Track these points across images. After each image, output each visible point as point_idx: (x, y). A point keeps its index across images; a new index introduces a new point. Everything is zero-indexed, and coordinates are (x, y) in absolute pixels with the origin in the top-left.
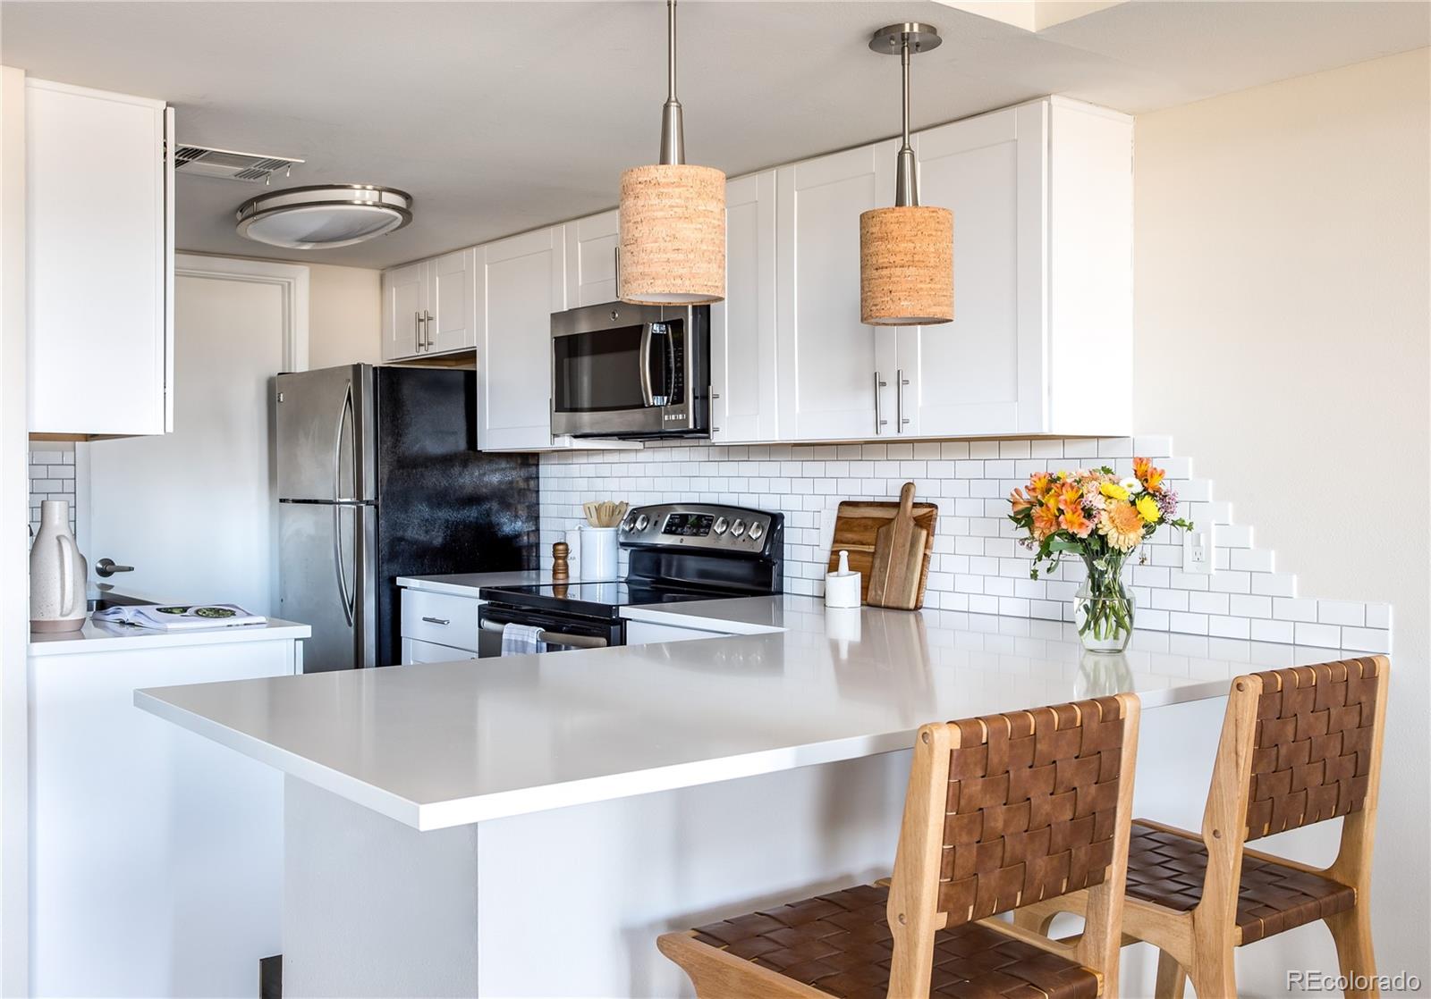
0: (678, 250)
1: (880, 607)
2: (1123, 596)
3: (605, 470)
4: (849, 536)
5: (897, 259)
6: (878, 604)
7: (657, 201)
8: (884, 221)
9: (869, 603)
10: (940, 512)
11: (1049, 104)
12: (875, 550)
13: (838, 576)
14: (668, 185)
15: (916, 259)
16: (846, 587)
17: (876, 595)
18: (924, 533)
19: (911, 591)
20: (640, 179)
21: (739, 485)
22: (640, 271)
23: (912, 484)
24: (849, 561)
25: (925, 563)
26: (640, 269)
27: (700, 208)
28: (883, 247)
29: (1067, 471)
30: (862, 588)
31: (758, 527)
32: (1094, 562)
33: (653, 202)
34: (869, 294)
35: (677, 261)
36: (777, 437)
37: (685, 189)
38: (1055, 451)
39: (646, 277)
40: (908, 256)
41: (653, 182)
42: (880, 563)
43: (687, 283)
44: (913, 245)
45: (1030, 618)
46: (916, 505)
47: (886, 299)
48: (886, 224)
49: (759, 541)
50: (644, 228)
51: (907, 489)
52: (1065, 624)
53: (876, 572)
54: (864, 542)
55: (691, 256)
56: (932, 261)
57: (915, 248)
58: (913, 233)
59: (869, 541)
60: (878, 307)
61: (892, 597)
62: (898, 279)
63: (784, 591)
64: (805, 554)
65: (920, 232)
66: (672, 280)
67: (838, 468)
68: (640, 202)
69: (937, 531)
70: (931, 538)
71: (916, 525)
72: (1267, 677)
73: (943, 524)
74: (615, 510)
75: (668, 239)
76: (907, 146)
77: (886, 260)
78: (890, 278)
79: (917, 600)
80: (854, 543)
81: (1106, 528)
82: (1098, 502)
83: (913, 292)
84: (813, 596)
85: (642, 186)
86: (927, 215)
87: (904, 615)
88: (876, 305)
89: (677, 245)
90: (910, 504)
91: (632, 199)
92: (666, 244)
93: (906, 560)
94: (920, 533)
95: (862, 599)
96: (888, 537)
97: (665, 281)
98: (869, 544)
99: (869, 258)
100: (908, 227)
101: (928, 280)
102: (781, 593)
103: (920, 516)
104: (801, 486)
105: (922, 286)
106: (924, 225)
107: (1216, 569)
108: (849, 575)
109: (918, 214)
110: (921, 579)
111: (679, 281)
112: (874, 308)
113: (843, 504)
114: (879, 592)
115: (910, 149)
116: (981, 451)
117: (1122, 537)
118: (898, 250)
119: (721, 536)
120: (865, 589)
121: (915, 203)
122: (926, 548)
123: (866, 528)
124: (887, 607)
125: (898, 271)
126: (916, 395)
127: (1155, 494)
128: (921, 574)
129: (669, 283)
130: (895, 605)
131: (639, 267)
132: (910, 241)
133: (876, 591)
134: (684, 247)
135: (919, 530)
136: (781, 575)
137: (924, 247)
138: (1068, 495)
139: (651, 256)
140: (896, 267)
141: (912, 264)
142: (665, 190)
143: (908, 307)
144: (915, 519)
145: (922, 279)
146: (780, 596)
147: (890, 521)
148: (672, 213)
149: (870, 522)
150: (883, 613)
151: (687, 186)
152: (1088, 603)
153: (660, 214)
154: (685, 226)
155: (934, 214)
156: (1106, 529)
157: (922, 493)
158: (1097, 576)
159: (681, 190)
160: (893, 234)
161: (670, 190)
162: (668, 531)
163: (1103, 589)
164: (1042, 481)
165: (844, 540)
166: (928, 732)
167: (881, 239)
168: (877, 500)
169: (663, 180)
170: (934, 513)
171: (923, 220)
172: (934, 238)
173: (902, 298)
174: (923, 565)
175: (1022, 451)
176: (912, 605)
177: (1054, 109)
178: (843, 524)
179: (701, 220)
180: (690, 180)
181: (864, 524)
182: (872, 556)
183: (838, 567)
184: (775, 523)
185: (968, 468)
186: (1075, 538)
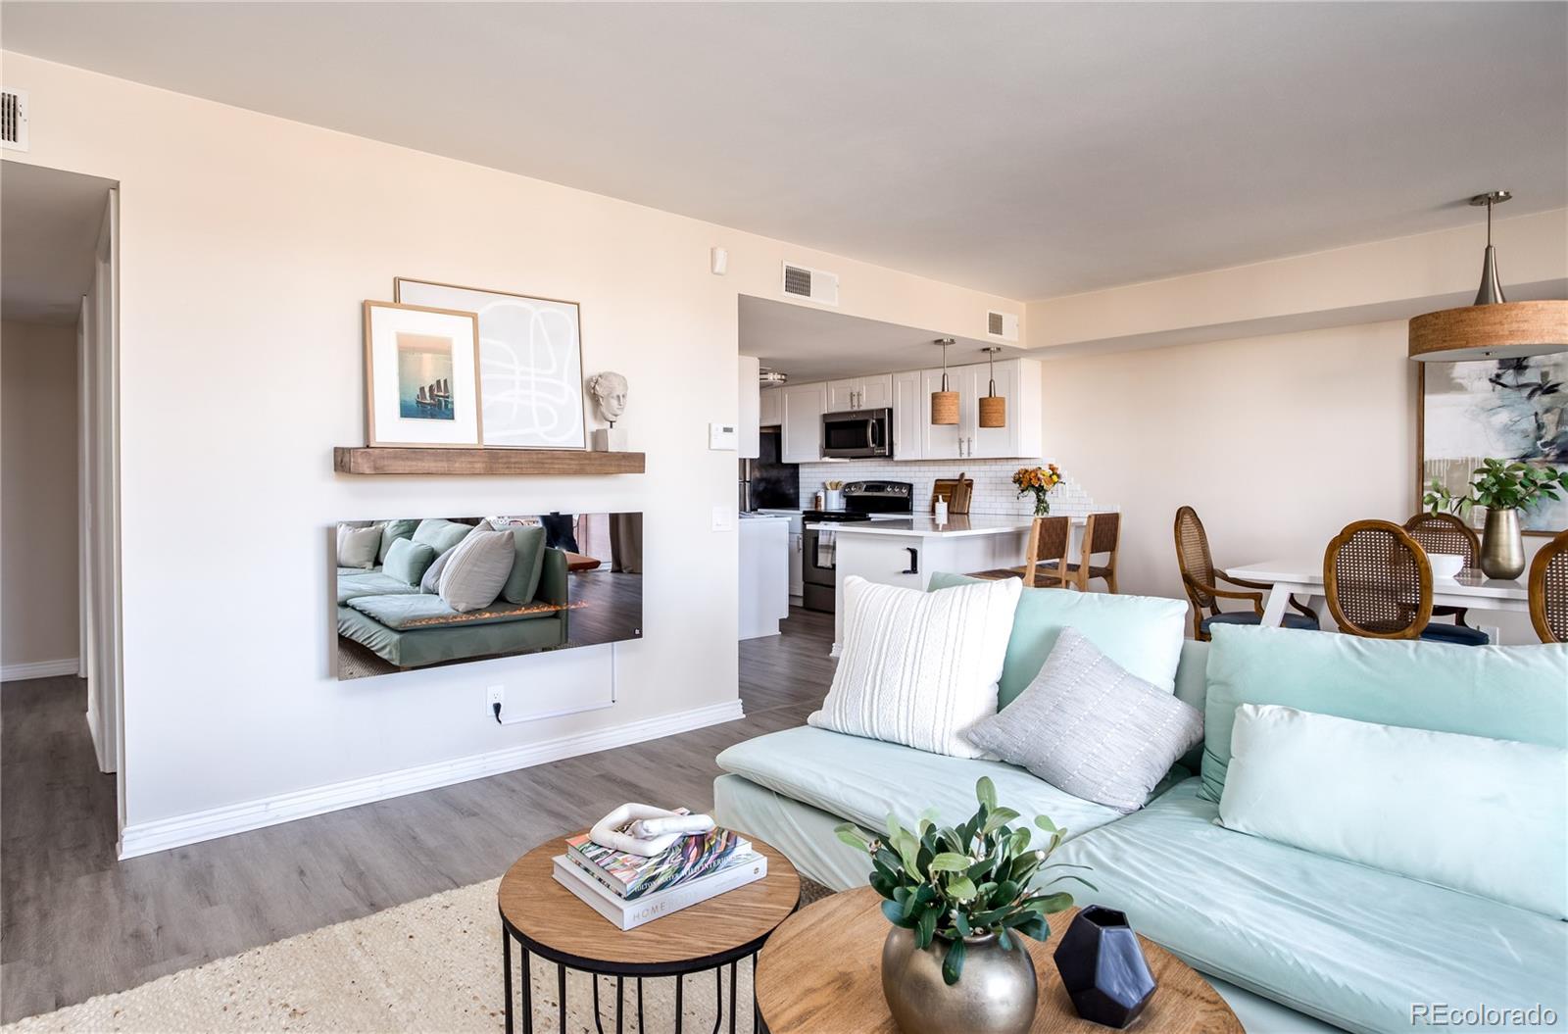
2: (1045, 502)
3: (829, 470)
4: (940, 490)
6: (953, 512)
8: (989, 400)
9: (950, 512)
12: (951, 494)
13: (939, 504)
16: (942, 507)
18: (970, 489)
19: (965, 507)
21: (894, 474)
23: (964, 473)
24: (942, 498)
25: (970, 499)
28: (989, 408)
29: (1030, 468)
30: (948, 507)
31: (905, 489)
32: (1039, 493)
34: (984, 419)
36: (913, 458)
38: (1027, 461)
42: (954, 499)
46: (966, 480)
47: (990, 420)
48: (990, 402)
49: (905, 493)
51: (962, 475)
53: (952, 502)
54: (946, 492)
57: (998, 409)
61: (958, 509)
62: (994, 415)
64: (921, 496)
65: (999, 405)
67: (936, 468)
69: (974, 488)
70: (972, 490)
72: (1096, 515)
73: (975, 486)
74: (837, 484)
78: (991, 415)
79: (967, 510)
80: (942, 492)
81: (1043, 484)
82: (1041, 476)
83: (997, 420)
84: (925, 511)
87: (963, 516)
88: (987, 422)
90: (964, 480)
93: (963, 497)
95: (948, 511)
96: (956, 491)
98: (948, 493)
99: (984, 409)
100: (996, 403)
102: (913, 510)
103: (967, 483)
104: (921, 474)
106: (1000, 403)
108: (943, 503)
109: (999, 399)
110: (968, 503)
113: (937, 480)
114: (954, 508)
116: (999, 463)
117: (1047, 486)
118: (993, 409)
119: (889, 492)
122: (970, 494)
123: (947, 488)
124: (957, 513)
126: (975, 446)
127: (1056, 474)
130: (960, 512)
132: (997, 407)
133: (952, 508)
135: (968, 488)
136: (913, 503)
138: (1033, 474)
140: (993, 412)
144: (966, 485)
147: (956, 486)
149: (948, 486)
152: (1037, 502)
157: (967, 477)
158: (1039, 497)
160: (992, 405)
162: (866, 490)
164: (1023, 470)
165: (938, 491)
167: (989, 406)
168: (950, 478)
170: (973, 482)
171: (1000, 401)
175: (1017, 462)
176: (966, 512)
178: (938, 486)
181: (946, 486)
182: (951, 497)
183: (938, 500)
184: (910, 487)
185: (994, 468)
186: (1033, 486)
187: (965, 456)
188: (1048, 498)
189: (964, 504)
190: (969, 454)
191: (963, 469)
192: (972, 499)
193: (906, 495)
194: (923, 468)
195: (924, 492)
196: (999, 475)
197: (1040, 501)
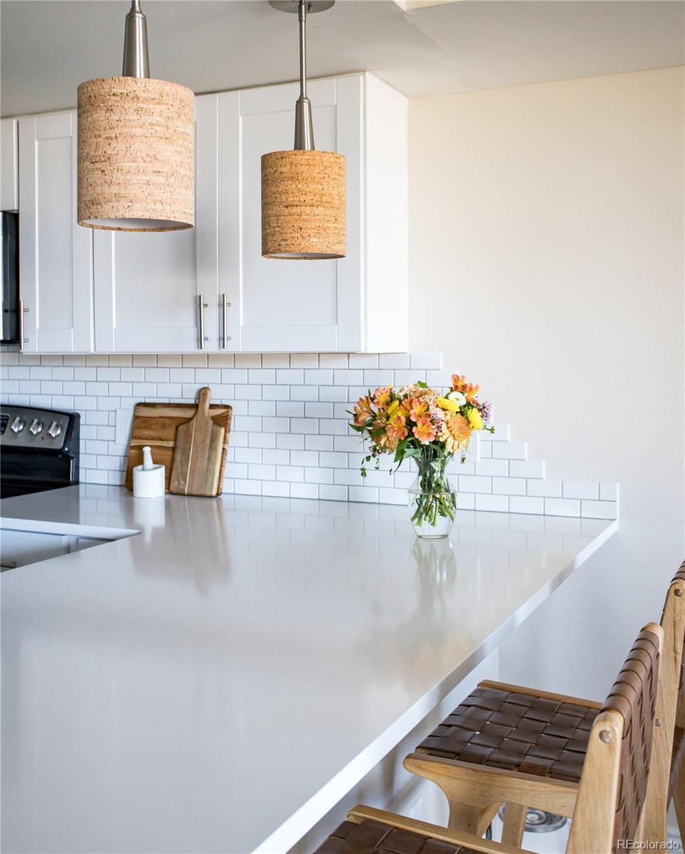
0: (159, 172)
1: (183, 494)
2: (447, 490)
4: (147, 433)
5: (308, 198)
6: (182, 492)
7: (136, 117)
8: (294, 162)
9: (170, 490)
10: (234, 412)
11: (364, 79)
12: (175, 444)
13: (143, 470)
14: (147, 100)
15: (324, 200)
16: (151, 481)
17: (178, 485)
18: (223, 430)
19: (213, 482)
20: (114, 91)
22: (114, 192)
23: (208, 388)
24: (152, 454)
25: (224, 456)
26: (114, 189)
27: (179, 129)
28: (294, 186)
29: (405, 387)
30: (166, 478)
31: (57, 426)
32: (432, 464)
33: (131, 118)
34: (277, 229)
35: (159, 184)
37: (166, 107)
39: (122, 200)
40: (318, 196)
41: (131, 95)
42: (182, 457)
43: (168, 208)
44: (321, 186)
45: (319, 499)
46: (212, 406)
47: (297, 235)
48: (296, 166)
49: (58, 439)
50: (120, 146)
51: (203, 393)
52: (350, 504)
53: (177, 465)
54: (163, 438)
55: (172, 180)
56: (336, 203)
57: (323, 189)
58: (322, 176)
59: (168, 437)
60: (288, 242)
61: (195, 486)
62: (308, 217)
63: (80, 480)
64: (100, 447)
65: (326, 176)
66: (153, 204)
67: (137, 374)
68: (114, 117)
69: (232, 428)
70: (228, 434)
71: (215, 423)
73: (236, 422)
75: (148, 159)
76: (305, 96)
77: (296, 199)
78: (300, 216)
79: (219, 488)
80: (153, 439)
82: (434, 412)
83: (321, 230)
84: (108, 485)
85: (118, 99)
86: (332, 160)
87: (207, 501)
88: (286, 240)
89: (157, 166)
90: (207, 406)
91: (103, 113)
92: (147, 165)
93: (207, 455)
94: (219, 432)
95: (166, 488)
96: (188, 435)
97: (144, 205)
98: (167, 440)
99: (278, 196)
100: (317, 170)
101: (333, 221)
102: (77, 483)
103: (217, 416)
104: (101, 389)
105: (330, 225)
106: (330, 169)
107: (481, 458)
108: (154, 469)
109: (325, 159)
110: (221, 470)
111: (159, 206)
112: (283, 243)
113: (139, 405)
114: (182, 482)
115: (307, 98)
117: (456, 443)
118: (308, 190)
119: (19, 434)
120: (168, 479)
121: (313, 148)
122: (224, 442)
123: (164, 426)
124: (190, 495)
125: (308, 210)
126: (238, 317)
128: (221, 466)
129: (149, 207)
130: (198, 493)
131: (112, 188)
132: (319, 182)
133: (179, 481)
134: (165, 170)
135: (218, 427)
136: (77, 467)
137: (330, 189)
138: (412, 406)
139: (129, 177)
140: (306, 206)
141: (321, 204)
142: (145, 106)
143: (316, 245)
144: (213, 418)
145: (329, 219)
146: (76, 486)
147: (189, 420)
148: (153, 131)
149: (167, 421)
150: (186, 500)
151: (167, 104)
152: (418, 497)
153: (138, 131)
154: (166, 147)
155: (337, 160)
156: (445, 437)
157: (215, 397)
158: (428, 475)
159: (162, 107)
160: (304, 175)
161: (151, 106)
163: (433, 485)
164: (384, 395)
165: (142, 436)
166: (608, 729)
167: (292, 179)
168: (173, 401)
169: (142, 95)
170: (230, 413)
171: (329, 164)
172: (337, 182)
173: (312, 235)
174: (222, 458)
176: (214, 493)
177: (368, 83)
178: (141, 422)
179: (181, 142)
180: (171, 99)
181: (162, 422)
182: (174, 449)
183: (140, 460)
184: (72, 421)
185: (287, 376)
186: (415, 444)
187: (211, 346)
188: (451, 473)
189: (208, 471)
190: (222, 339)
191: (206, 377)
192: (229, 457)
193: (58, 445)
194: (105, 373)
195: (107, 433)
196: (298, 393)
197: (428, 485)
